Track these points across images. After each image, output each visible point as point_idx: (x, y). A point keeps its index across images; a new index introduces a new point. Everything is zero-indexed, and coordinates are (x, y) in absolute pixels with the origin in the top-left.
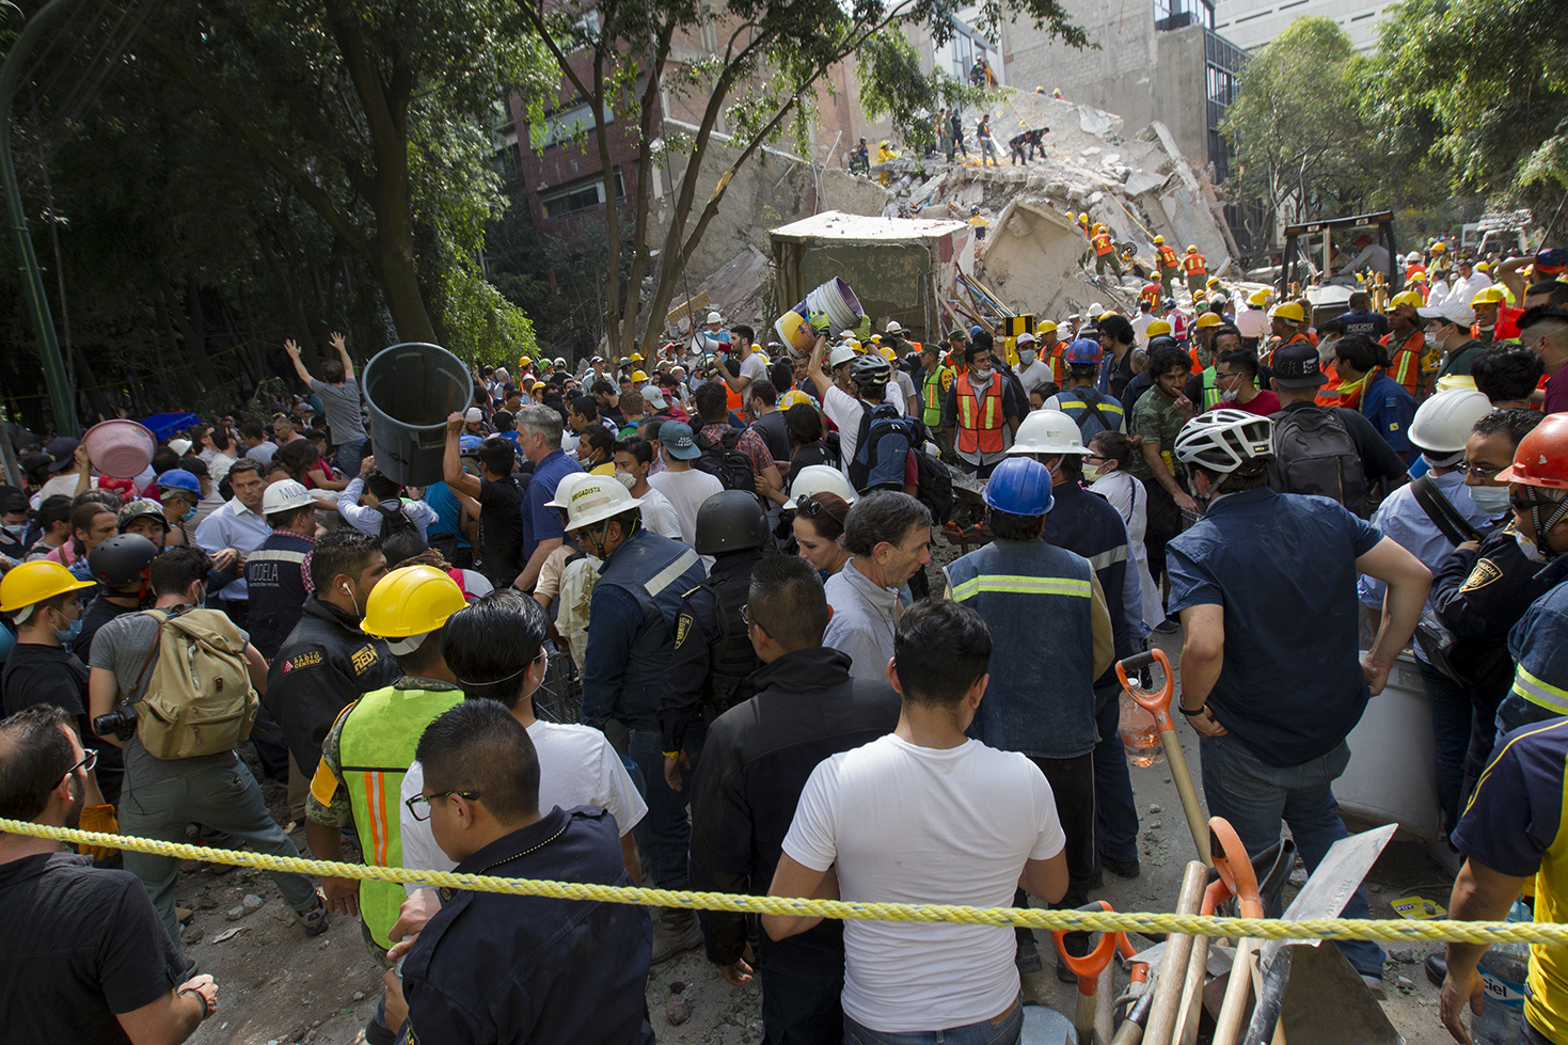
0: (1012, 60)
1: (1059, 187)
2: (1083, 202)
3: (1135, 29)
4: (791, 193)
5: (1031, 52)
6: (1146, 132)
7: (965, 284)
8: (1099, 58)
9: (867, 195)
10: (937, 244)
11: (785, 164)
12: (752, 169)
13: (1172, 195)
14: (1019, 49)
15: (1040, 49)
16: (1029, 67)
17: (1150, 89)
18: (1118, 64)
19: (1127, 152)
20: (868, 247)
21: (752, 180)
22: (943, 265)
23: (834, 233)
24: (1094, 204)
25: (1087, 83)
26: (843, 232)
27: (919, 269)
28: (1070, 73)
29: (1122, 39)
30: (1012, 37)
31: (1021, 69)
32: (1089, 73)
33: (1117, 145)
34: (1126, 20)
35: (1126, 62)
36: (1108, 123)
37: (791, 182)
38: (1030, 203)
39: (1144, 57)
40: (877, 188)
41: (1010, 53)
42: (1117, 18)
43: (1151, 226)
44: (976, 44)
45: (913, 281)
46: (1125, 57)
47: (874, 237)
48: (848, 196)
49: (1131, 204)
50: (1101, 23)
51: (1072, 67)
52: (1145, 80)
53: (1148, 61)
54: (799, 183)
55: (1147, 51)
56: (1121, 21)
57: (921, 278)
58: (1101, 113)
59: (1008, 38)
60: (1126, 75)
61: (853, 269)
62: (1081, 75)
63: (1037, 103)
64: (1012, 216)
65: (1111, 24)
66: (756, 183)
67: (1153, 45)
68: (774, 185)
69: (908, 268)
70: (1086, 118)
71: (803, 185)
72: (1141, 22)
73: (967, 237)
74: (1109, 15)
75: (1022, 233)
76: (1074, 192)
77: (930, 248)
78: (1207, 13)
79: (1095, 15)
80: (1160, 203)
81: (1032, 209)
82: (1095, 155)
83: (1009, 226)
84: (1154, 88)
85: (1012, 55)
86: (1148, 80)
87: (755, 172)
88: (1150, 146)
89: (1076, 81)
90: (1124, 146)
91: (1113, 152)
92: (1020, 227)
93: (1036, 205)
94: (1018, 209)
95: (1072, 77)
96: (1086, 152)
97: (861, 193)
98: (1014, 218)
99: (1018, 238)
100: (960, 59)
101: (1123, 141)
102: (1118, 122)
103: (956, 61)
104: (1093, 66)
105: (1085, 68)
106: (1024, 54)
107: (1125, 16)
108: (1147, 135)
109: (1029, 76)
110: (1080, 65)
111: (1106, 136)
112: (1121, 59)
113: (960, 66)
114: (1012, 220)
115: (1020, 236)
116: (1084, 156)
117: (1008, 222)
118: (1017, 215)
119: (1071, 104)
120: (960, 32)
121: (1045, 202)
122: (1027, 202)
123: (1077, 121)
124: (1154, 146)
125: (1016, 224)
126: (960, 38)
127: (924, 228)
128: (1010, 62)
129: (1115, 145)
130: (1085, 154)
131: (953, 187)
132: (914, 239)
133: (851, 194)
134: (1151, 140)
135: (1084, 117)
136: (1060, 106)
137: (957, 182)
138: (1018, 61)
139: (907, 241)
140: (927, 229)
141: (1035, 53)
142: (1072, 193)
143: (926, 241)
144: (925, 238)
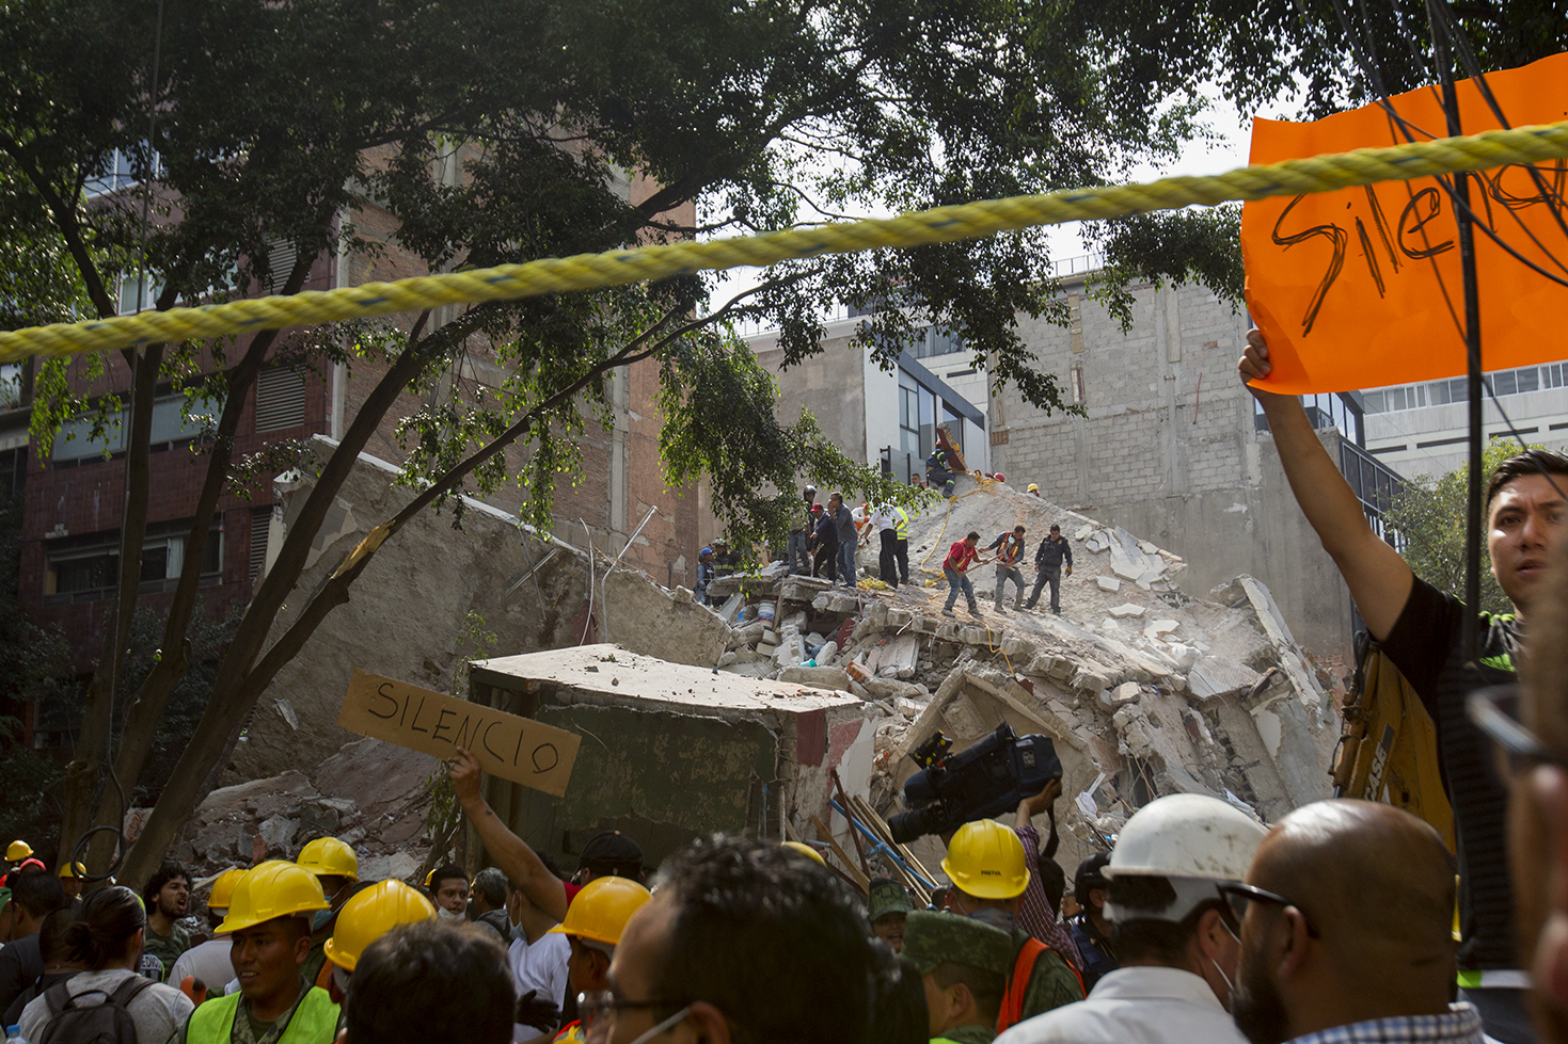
0: (1005, 441)
1: (1059, 663)
2: (1105, 697)
3: (1222, 422)
4: (541, 604)
5: (1040, 432)
6: (1227, 591)
7: (847, 814)
8: (1159, 460)
9: (688, 627)
10: (794, 728)
11: (536, 549)
12: (472, 549)
13: (1273, 708)
14: (1018, 424)
15: (1055, 429)
16: (1034, 456)
17: (1249, 526)
18: (1192, 475)
19: (1192, 621)
20: (659, 716)
21: (467, 569)
22: (804, 771)
23: (599, 683)
24: (1122, 704)
25: (1137, 498)
26: (615, 683)
27: (753, 772)
28: (1107, 478)
29: (1199, 434)
30: (1008, 402)
31: (1021, 458)
32: (1141, 481)
33: (1175, 606)
34: (1206, 403)
35: (1207, 473)
36: (1159, 565)
37: (543, 584)
38: (987, 678)
39: (1238, 468)
40: (711, 618)
41: (1002, 429)
42: (1191, 399)
43: (1237, 761)
44: (946, 405)
45: (740, 794)
46: (1204, 464)
47: (673, 699)
48: (653, 624)
49: (1196, 714)
50: (1162, 403)
51: (1110, 469)
52: (1237, 507)
53: (1244, 477)
54: (560, 588)
55: (1242, 461)
56: (1197, 405)
57: (756, 788)
58: (1149, 547)
59: (1000, 402)
60: (1205, 494)
61: (624, 754)
62: (1127, 483)
63: (1034, 514)
64: (953, 698)
65: (1181, 407)
66: (475, 575)
67: (1253, 451)
68: (509, 584)
69: (732, 766)
70: (1122, 551)
71: (566, 593)
72: (1232, 413)
73: (860, 724)
74: (1178, 392)
75: (971, 732)
76: (1086, 676)
77: (779, 731)
78: (1351, 417)
79: (1152, 388)
80: (1252, 721)
81: (991, 688)
82: (1134, 617)
83: (947, 716)
84: (1255, 524)
85: (1007, 431)
86: (1244, 509)
87: (477, 556)
88: (1235, 616)
89: (1119, 493)
90: (1188, 610)
91: (1165, 615)
92: (967, 720)
93: (997, 682)
94: (966, 687)
95: (1111, 485)
96: (1117, 611)
97: (679, 623)
98: (958, 703)
99: (963, 741)
100: (913, 425)
101: (1186, 600)
102: (1179, 566)
103: (908, 428)
104: (1149, 472)
105: (1133, 474)
106: (1027, 434)
107: (1204, 398)
108: (1231, 596)
109: (1036, 471)
110: (1126, 467)
111: (1156, 588)
112: (1197, 467)
113: (913, 439)
114: (952, 705)
115: (967, 737)
116: (1113, 617)
117: (946, 708)
118: (963, 700)
119: (1096, 523)
120: (920, 383)
121: (1015, 678)
122: (982, 675)
123: (1105, 555)
124: (1241, 618)
125: (961, 715)
126: (917, 393)
127: (776, 696)
128: (1002, 443)
129: (1171, 604)
130: (1117, 614)
131: (861, 639)
132: (751, 711)
133: (659, 621)
134: (1237, 607)
135: (1117, 550)
136: (1075, 523)
137: (870, 631)
138: (1017, 444)
139: (736, 714)
140: (782, 697)
141: (1046, 435)
142: (1084, 678)
143: (773, 718)
144: (770, 712)
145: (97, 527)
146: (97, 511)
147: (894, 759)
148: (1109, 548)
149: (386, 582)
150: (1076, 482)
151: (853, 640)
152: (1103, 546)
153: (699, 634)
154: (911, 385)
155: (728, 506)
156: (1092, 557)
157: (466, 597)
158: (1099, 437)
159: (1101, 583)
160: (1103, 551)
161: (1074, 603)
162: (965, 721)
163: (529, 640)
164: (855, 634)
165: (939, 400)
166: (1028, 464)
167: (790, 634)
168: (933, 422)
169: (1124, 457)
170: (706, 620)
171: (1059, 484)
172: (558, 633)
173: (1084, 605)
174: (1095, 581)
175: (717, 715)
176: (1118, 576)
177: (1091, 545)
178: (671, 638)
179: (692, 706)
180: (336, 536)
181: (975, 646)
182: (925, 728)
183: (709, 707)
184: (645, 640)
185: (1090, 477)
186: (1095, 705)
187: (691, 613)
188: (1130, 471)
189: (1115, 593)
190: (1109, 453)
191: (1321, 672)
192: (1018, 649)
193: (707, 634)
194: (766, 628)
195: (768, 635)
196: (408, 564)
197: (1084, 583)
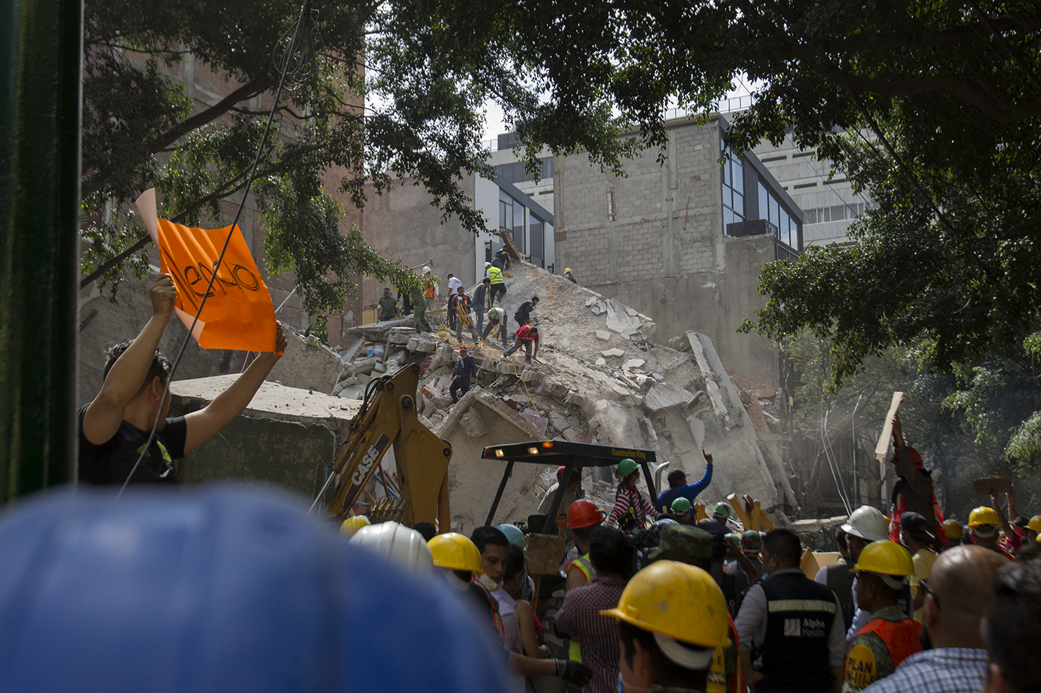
0: (564, 239)
1: (558, 387)
3: (701, 229)
5: (586, 233)
6: (679, 341)
7: (384, 484)
8: (661, 253)
9: (316, 362)
13: (700, 417)
14: (572, 227)
15: (596, 232)
16: (583, 249)
17: (717, 297)
18: (682, 263)
19: (654, 360)
20: (263, 421)
25: (646, 277)
27: (319, 458)
28: (628, 264)
29: (687, 236)
30: (566, 213)
31: (574, 250)
32: (650, 266)
33: (644, 350)
34: (692, 216)
35: (691, 262)
36: (637, 324)
39: (711, 259)
40: (331, 355)
41: (562, 230)
42: (683, 213)
43: (676, 450)
44: (532, 213)
45: (311, 471)
46: (689, 256)
47: (277, 411)
48: (293, 359)
49: (648, 420)
50: (664, 216)
51: (630, 258)
52: (710, 285)
53: (714, 265)
55: (714, 255)
56: (686, 217)
57: (321, 468)
58: (632, 312)
59: (561, 213)
60: (690, 275)
61: (240, 445)
62: (641, 267)
63: (561, 288)
64: (466, 410)
65: (676, 218)
67: (720, 248)
69: (306, 454)
70: (614, 314)
72: (708, 223)
74: (674, 209)
75: (476, 432)
77: (337, 432)
78: (794, 225)
79: (658, 205)
80: (687, 424)
81: (488, 404)
82: (617, 357)
83: (462, 422)
84: (720, 296)
85: (565, 232)
86: (714, 285)
88: (682, 358)
89: (635, 274)
90: (652, 353)
91: (637, 357)
92: (474, 425)
94: (475, 404)
95: (630, 269)
96: (606, 353)
97: (310, 359)
98: (469, 414)
99: (471, 438)
100: (509, 226)
101: (652, 346)
102: (649, 325)
104: (655, 260)
105: (644, 262)
106: (578, 234)
107: (691, 213)
108: (681, 344)
109: (583, 258)
110: (640, 257)
111: (633, 338)
112: (685, 258)
114: (465, 414)
115: (473, 435)
116: (604, 357)
117: (461, 417)
118: (472, 411)
119: (600, 295)
120: (514, 199)
121: (502, 399)
122: (482, 396)
123: (603, 316)
124: (686, 358)
125: (470, 421)
126: (512, 206)
127: (342, 409)
128: (562, 240)
129: (642, 349)
130: (606, 355)
131: (436, 369)
132: (320, 418)
133: (297, 357)
134: (684, 351)
135: (611, 313)
136: (586, 295)
137: (441, 365)
138: (571, 240)
139: (311, 420)
140: (346, 410)
141: (590, 235)
142: (572, 397)
143: (334, 423)
144: (332, 420)
148: (606, 312)
149: (120, 330)
150: (608, 266)
151: (430, 370)
152: (602, 310)
153: (322, 366)
154: (508, 200)
155: (305, 287)
156: (595, 318)
157: (172, 340)
158: (624, 237)
159: (598, 335)
160: (602, 314)
161: (580, 348)
162: (473, 425)
163: (213, 368)
164: (431, 367)
165: (528, 210)
166: (579, 254)
167: (391, 366)
168: (523, 224)
169: (639, 250)
170: (327, 357)
171: (598, 267)
172: (232, 364)
173: (586, 349)
174: (595, 333)
175: (299, 421)
176: (610, 330)
177: (595, 310)
178: (305, 368)
179: (284, 415)
180: (87, 299)
181: (506, 375)
182: (447, 429)
183: (295, 416)
184: (288, 369)
185: (617, 263)
186: (580, 414)
187: (318, 352)
188: (643, 259)
189: (607, 341)
190: (630, 248)
191: (744, 392)
192: (532, 378)
193: (328, 366)
194: (377, 361)
195: (378, 366)
196: (134, 318)
197: (588, 334)
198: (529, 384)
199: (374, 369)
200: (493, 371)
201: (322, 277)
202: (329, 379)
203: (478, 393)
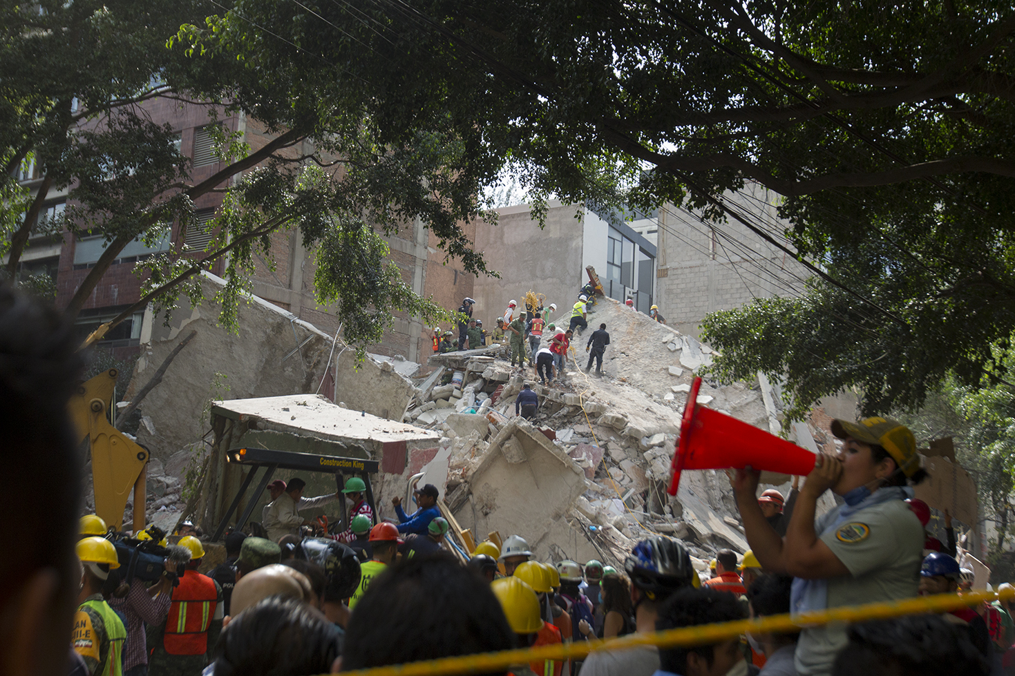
0: (666, 275)
1: (618, 419)
2: (644, 442)
3: (799, 269)
4: (304, 367)
5: (687, 271)
6: (751, 380)
8: (759, 292)
9: (389, 386)
10: (381, 451)
11: (302, 334)
12: (265, 333)
14: (674, 265)
15: (697, 270)
16: (683, 286)
19: (723, 397)
21: (262, 344)
22: (388, 476)
24: (652, 447)
26: (293, 419)
28: (726, 302)
29: (785, 277)
30: (668, 251)
31: (675, 287)
33: (714, 387)
37: (306, 355)
41: (664, 268)
42: (781, 254)
44: (641, 249)
48: (368, 383)
50: (763, 256)
51: (728, 296)
54: (315, 359)
56: (785, 258)
59: (664, 251)
63: (640, 324)
64: (508, 438)
65: (774, 259)
66: (266, 348)
68: (286, 354)
70: (689, 351)
71: (319, 362)
73: (436, 451)
74: (773, 249)
75: (516, 459)
76: (631, 429)
77: (372, 453)
79: (758, 245)
81: (527, 433)
83: (503, 449)
85: (667, 269)
87: (268, 336)
88: (752, 395)
90: (722, 390)
91: (705, 393)
92: (514, 452)
94: (518, 433)
96: (676, 389)
97: (384, 383)
98: (510, 441)
99: (512, 465)
100: (617, 262)
101: (723, 384)
103: (613, 264)
105: (742, 300)
106: (679, 271)
109: (683, 295)
110: (738, 296)
113: (616, 273)
114: (507, 442)
115: (513, 462)
116: (673, 392)
117: (503, 444)
118: (513, 438)
119: (677, 332)
120: (623, 235)
121: (539, 429)
123: (678, 353)
124: (755, 397)
125: (511, 449)
126: (622, 242)
127: (385, 432)
128: (664, 277)
129: (713, 386)
130: (675, 390)
131: (507, 398)
132: (359, 440)
133: (372, 381)
134: (754, 390)
135: (686, 350)
136: (664, 332)
137: (512, 393)
138: (672, 277)
139: (350, 441)
140: (388, 432)
141: (691, 273)
142: (630, 430)
143: (371, 444)
144: (369, 441)
145: (94, 306)
146: (95, 296)
147: (470, 473)
148: (681, 349)
149: (216, 350)
150: (707, 303)
151: (501, 398)
152: (678, 347)
153: (395, 390)
154: (617, 236)
156: (670, 354)
157: (261, 361)
158: (723, 275)
159: (670, 371)
160: (678, 350)
161: (651, 382)
162: (513, 452)
163: (297, 389)
164: (502, 395)
165: (637, 247)
166: (679, 291)
167: (467, 392)
168: (632, 261)
169: (737, 289)
170: (399, 382)
172: (313, 385)
173: (657, 384)
174: (667, 369)
175: (340, 441)
176: (683, 366)
177: (671, 347)
178: (379, 392)
179: (328, 435)
180: (188, 321)
181: (571, 406)
182: (490, 455)
183: (337, 436)
184: (364, 392)
185: (716, 300)
186: (638, 447)
187: (391, 377)
188: (740, 298)
189: (678, 377)
190: (728, 286)
191: (820, 432)
192: (595, 409)
193: (400, 391)
194: (456, 388)
195: (456, 392)
196: (228, 340)
197: (661, 370)
198: (592, 415)
199: (452, 395)
200: (558, 401)
201: (362, 309)
202: (400, 403)
203: (519, 422)
